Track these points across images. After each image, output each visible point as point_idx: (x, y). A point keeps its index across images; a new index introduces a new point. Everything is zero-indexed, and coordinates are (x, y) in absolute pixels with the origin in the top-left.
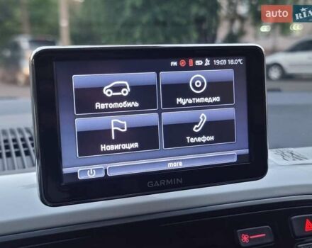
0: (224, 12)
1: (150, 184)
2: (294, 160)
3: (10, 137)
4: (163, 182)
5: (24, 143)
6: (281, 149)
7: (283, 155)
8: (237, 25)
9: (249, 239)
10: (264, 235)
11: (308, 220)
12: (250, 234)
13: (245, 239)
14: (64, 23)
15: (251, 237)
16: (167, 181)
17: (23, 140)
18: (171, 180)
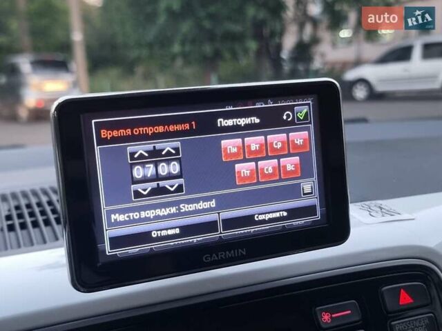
0: (290, 13)
1: (206, 258)
2: (383, 216)
3: (23, 202)
4: (222, 255)
5: (41, 209)
6: (368, 203)
7: (370, 210)
8: (308, 29)
9: (331, 317)
10: (349, 312)
11: (402, 290)
12: (332, 311)
13: (326, 318)
14: (77, 37)
15: (334, 316)
16: (227, 252)
17: (39, 205)
18: (232, 252)
